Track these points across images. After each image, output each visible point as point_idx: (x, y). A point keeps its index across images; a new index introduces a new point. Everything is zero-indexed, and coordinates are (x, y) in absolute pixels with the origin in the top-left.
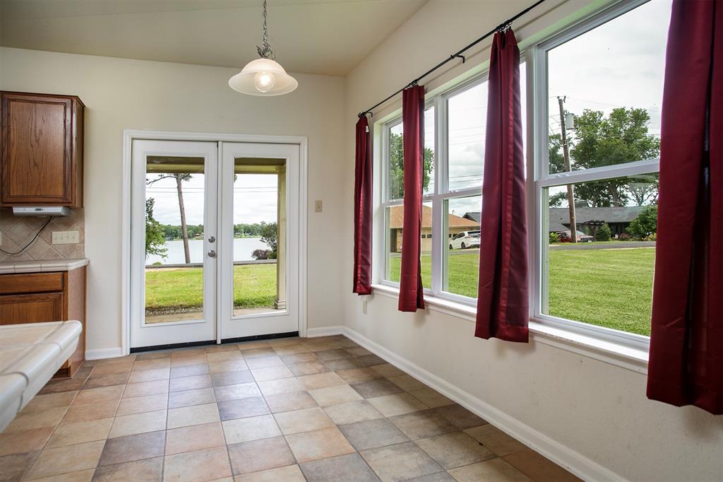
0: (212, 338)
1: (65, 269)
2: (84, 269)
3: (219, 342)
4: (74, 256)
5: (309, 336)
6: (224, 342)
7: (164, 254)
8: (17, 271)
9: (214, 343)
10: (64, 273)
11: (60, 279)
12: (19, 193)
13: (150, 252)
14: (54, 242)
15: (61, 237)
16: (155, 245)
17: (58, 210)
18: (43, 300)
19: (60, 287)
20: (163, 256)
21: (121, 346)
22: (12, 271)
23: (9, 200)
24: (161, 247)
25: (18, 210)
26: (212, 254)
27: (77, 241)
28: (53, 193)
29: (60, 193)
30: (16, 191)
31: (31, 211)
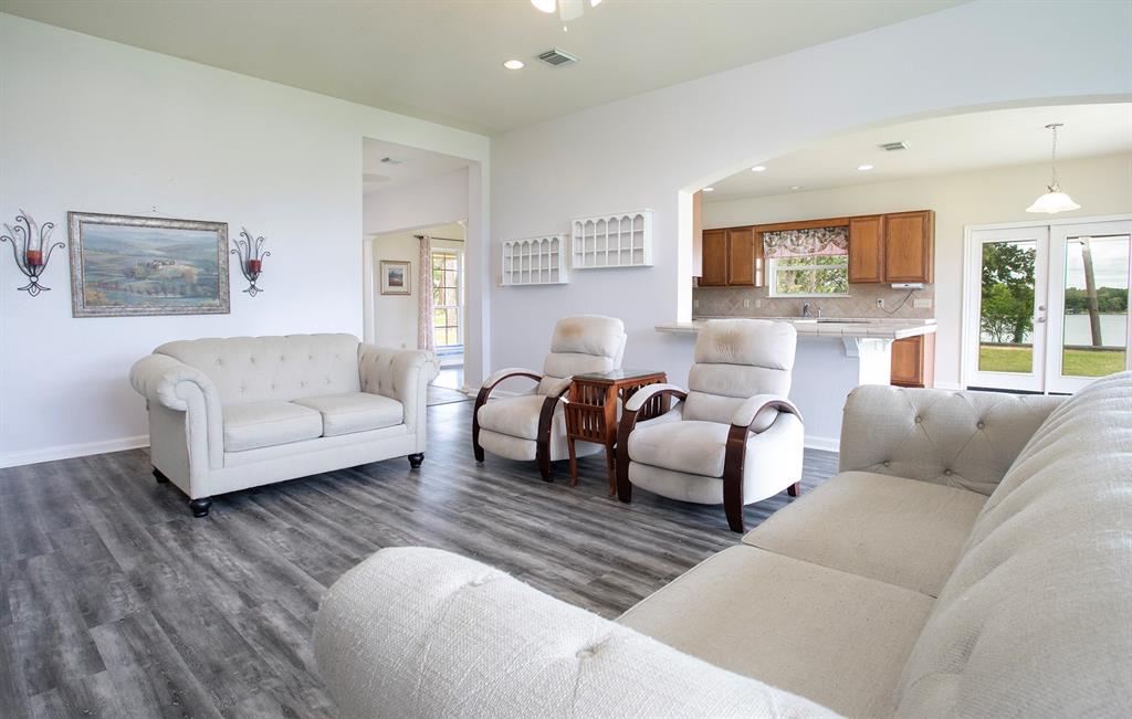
0: (1039, 390)
3: (1046, 394)
4: (927, 316)
6: (1051, 394)
9: (1041, 394)
12: (897, 275)
14: (915, 306)
15: (920, 302)
17: (916, 285)
21: (959, 382)
23: (890, 279)
26: (1040, 320)
27: (930, 306)
28: (915, 275)
29: (920, 274)
30: (893, 273)
31: (902, 286)
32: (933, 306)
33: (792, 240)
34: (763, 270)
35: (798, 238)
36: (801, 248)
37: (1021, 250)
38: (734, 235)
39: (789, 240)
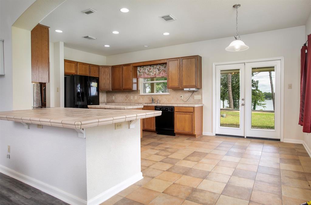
0: (243, 135)
1: (194, 106)
2: (202, 107)
3: (245, 137)
4: (200, 103)
5: (284, 142)
6: (247, 137)
7: (264, 106)
8: (183, 106)
9: (243, 137)
10: (194, 107)
11: (193, 109)
12: (185, 85)
13: (258, 105)
14: (195, 98)
15: (197, 97)
16: (260, 101)
17: (194, 89)
18: (189, 115)
19: (193, 111)
20: (264, 107)
21: (212, 132)
22: (182, 106)
23: (183, 87)
24: (263, 103)
25: (185, 89)
26: (243, 105)
27: (200, 98)
28: (193, 84)
29: (194, 84)
30: (184, 84)
31: (188, 89)
32: (202, 99)
33: (148, 70)
34: (137, 83)
35: (150, 69)
36: (151, 73)
37: (254, 81)
38: (125, 68)
39: (147, 70)
